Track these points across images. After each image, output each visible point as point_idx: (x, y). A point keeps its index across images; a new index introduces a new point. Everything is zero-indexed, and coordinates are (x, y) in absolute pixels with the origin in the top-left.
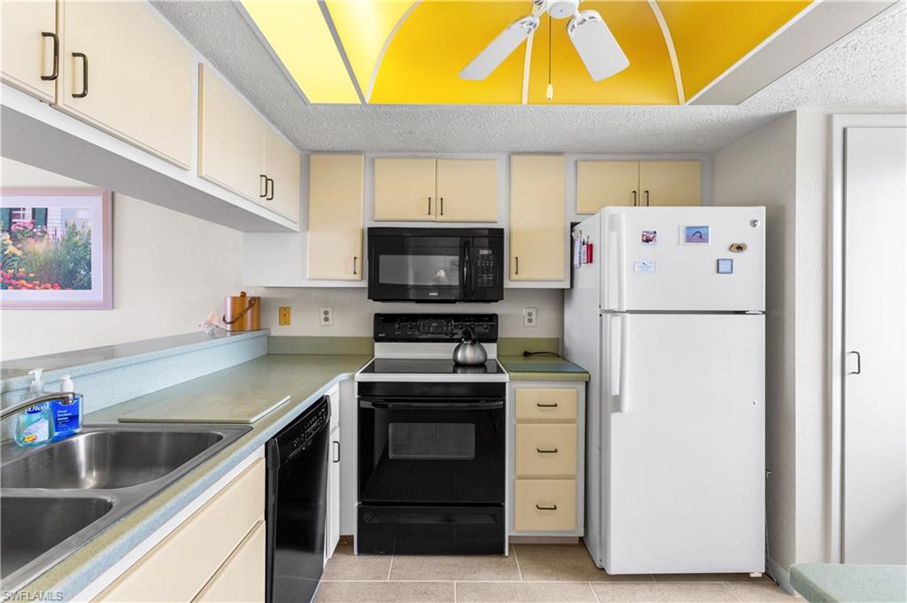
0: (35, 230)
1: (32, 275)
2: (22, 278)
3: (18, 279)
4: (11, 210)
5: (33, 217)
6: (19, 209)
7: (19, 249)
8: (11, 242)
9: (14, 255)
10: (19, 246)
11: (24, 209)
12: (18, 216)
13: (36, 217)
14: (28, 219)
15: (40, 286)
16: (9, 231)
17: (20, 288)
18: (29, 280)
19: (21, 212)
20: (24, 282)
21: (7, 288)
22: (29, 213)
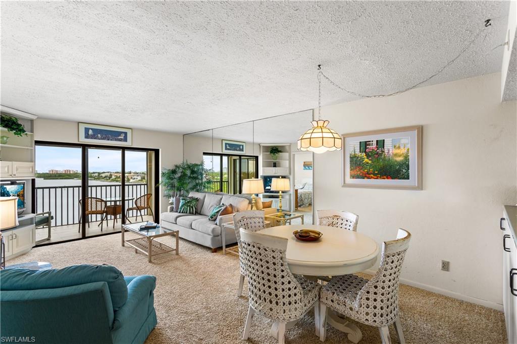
0: (378, 151)
1: (376, 172)
2: (371, 174)
3: (369, 174)
4: (366, 142)
5: (377, 144)
6: (370, 141)
7: (370, 160)
8: (366, 157)
9: (367, 163)
10: (370, 158)
11: (372, 141)
12: (369, 145)
13: (379, 144)
14: (374, 145)
15: (380, 177)
16: (365, 152)
17: (370, 178)
18: (374, 174)
19: (371, 143)
20: (372, 175)
21: (364, 178)
22: (375, 143)
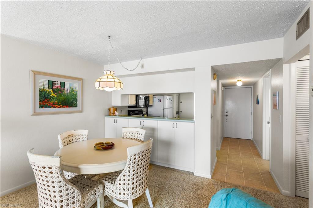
0: (61, 89)
1: (60, 103)
2: (56, 104)
3: (55, 104)
4: (53, 81)
5: (60, 85)
6: (56, 82)
7: (55, 95)
8: (53, 92)
9: (54, 97)
10: (56, 93)
11: (57, 82)
12: (55, 84)
13: (61, 84)
14: (59, 85)
15: (62, 106)
16: (52, 89)
17: (55, 107)
18: (59, 105)
19: (56, 83)
20: (57, 105)
21: (51, 108)
22: (59, 83)
